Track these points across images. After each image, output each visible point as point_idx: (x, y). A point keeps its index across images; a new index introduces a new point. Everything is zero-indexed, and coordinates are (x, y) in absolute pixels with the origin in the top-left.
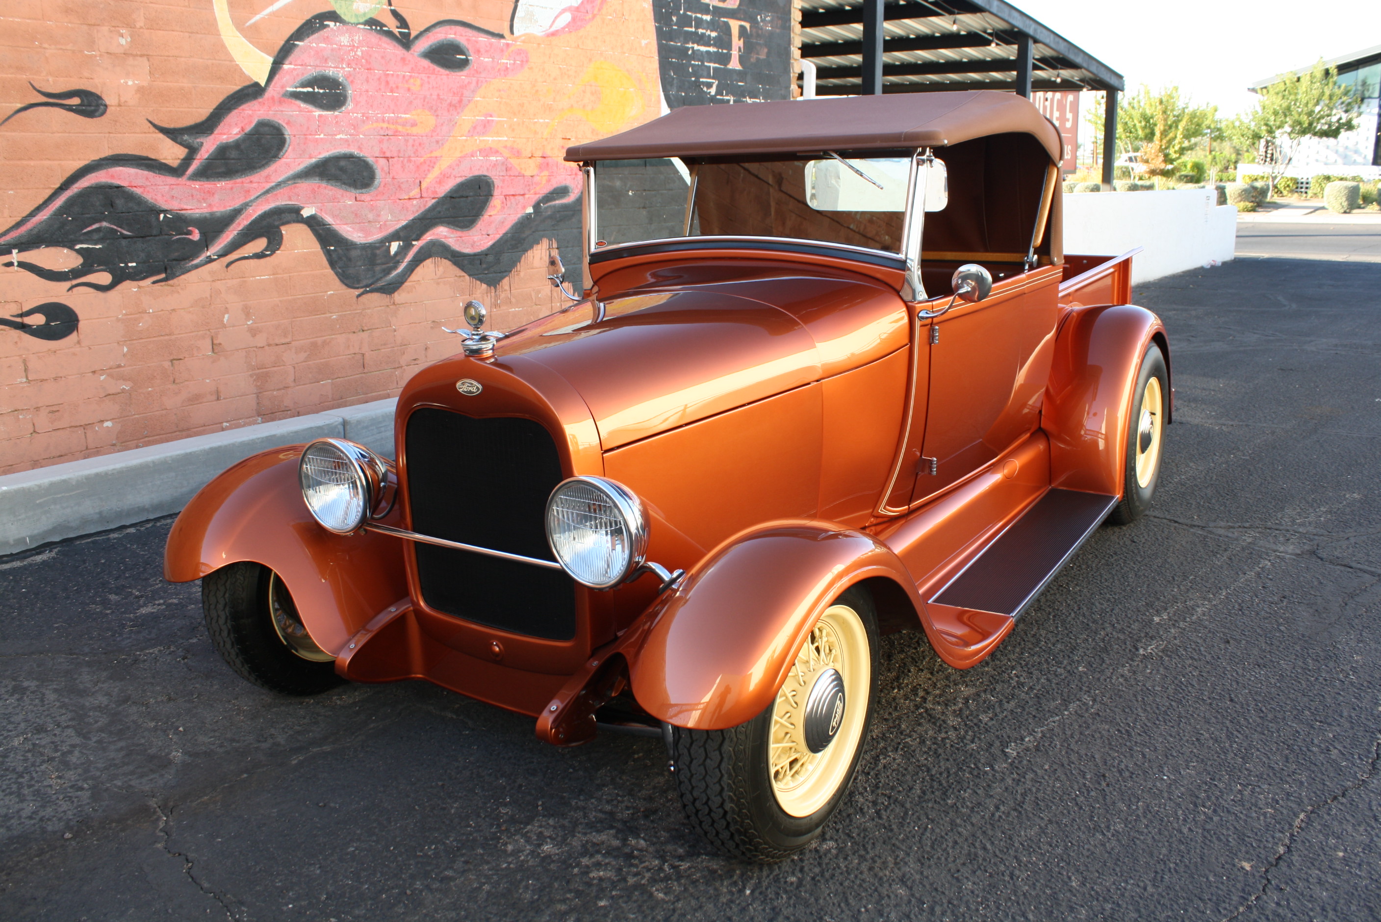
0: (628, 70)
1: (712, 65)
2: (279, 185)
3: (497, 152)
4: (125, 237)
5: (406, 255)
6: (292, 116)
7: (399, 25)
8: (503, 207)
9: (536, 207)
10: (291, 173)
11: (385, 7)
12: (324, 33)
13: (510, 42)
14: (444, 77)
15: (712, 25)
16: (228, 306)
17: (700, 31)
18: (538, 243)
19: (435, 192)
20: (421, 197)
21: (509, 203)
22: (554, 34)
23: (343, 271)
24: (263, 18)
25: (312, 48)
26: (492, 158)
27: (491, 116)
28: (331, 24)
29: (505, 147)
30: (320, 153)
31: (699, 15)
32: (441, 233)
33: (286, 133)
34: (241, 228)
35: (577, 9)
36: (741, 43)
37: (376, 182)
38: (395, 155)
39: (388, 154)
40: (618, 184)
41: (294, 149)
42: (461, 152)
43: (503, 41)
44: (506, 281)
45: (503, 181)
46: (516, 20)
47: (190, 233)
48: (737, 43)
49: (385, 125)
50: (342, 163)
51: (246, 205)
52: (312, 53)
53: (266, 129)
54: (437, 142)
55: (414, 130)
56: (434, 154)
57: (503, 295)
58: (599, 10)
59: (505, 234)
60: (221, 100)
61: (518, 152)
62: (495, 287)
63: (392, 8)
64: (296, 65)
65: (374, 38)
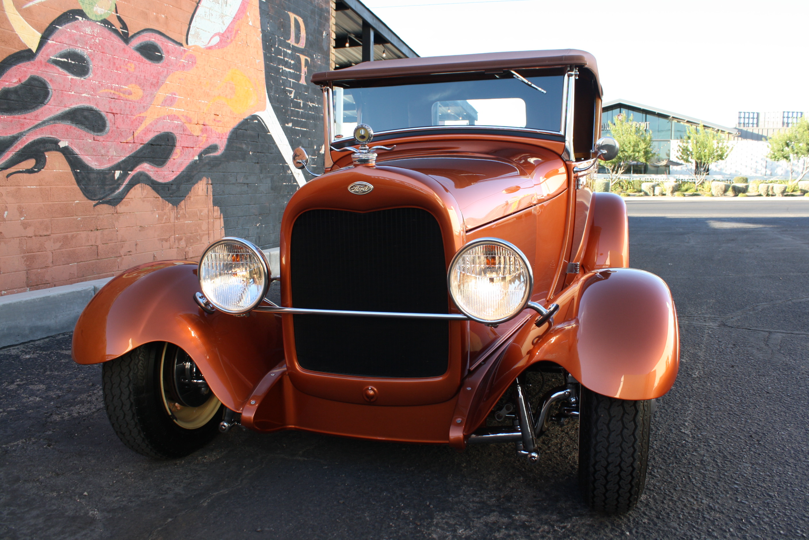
0: (249, 77)
1: (292, 80)
2: (44, 123)
3: (178, 118)
5: (124, 180)
6: (54, 76)
7: (122, 27)
8: (181, 154)
9: (200, 156)
10: (52, 116)
11: (113, 13)
12: (75, 23)
13: (186, 49)
14: (148, 65)
15: (292, 57)
16: (7, 205)
17: (286, 59)
18: (201, 180)
19: (142, 140)
20: (134, 142)
21: (185, 152)
22: (210, 48)
23: (86, 188)
24: (34, 5)
25: (67, 32)
26: (175, 122)
27: (175, 95)
28: (80, 18)
29: (183, 116)
30: (71, 105)
31: (285, 50)
32: (145, 167)
33: (49, 87)
34: (17, 150)
35: (223, 35)
36: (306, 69)
37: (107, 129)
38: (118, 112)
39: (114, 111)
40: (244, 146)
41: (54, 100)
42: (158, 115)
43: (182, 48)
44: (183, 203)
45: (182, 137)
46: (189, 36)
48: (304, 69)
49: (113, 91)
50: (86, 113)
51: (21, 135)
52: (68, 36)
53: (37, 82)
54: (144, 107)
55: (130, 97)
56: (142, 115)
57: (181, 212)
58: (234, 37)
59: (183, 172)
60: (5, 57)
61: (190, 120)
62: (177, 207)
63: (118, 15)
64: (56, 42)
65: (107, 32)
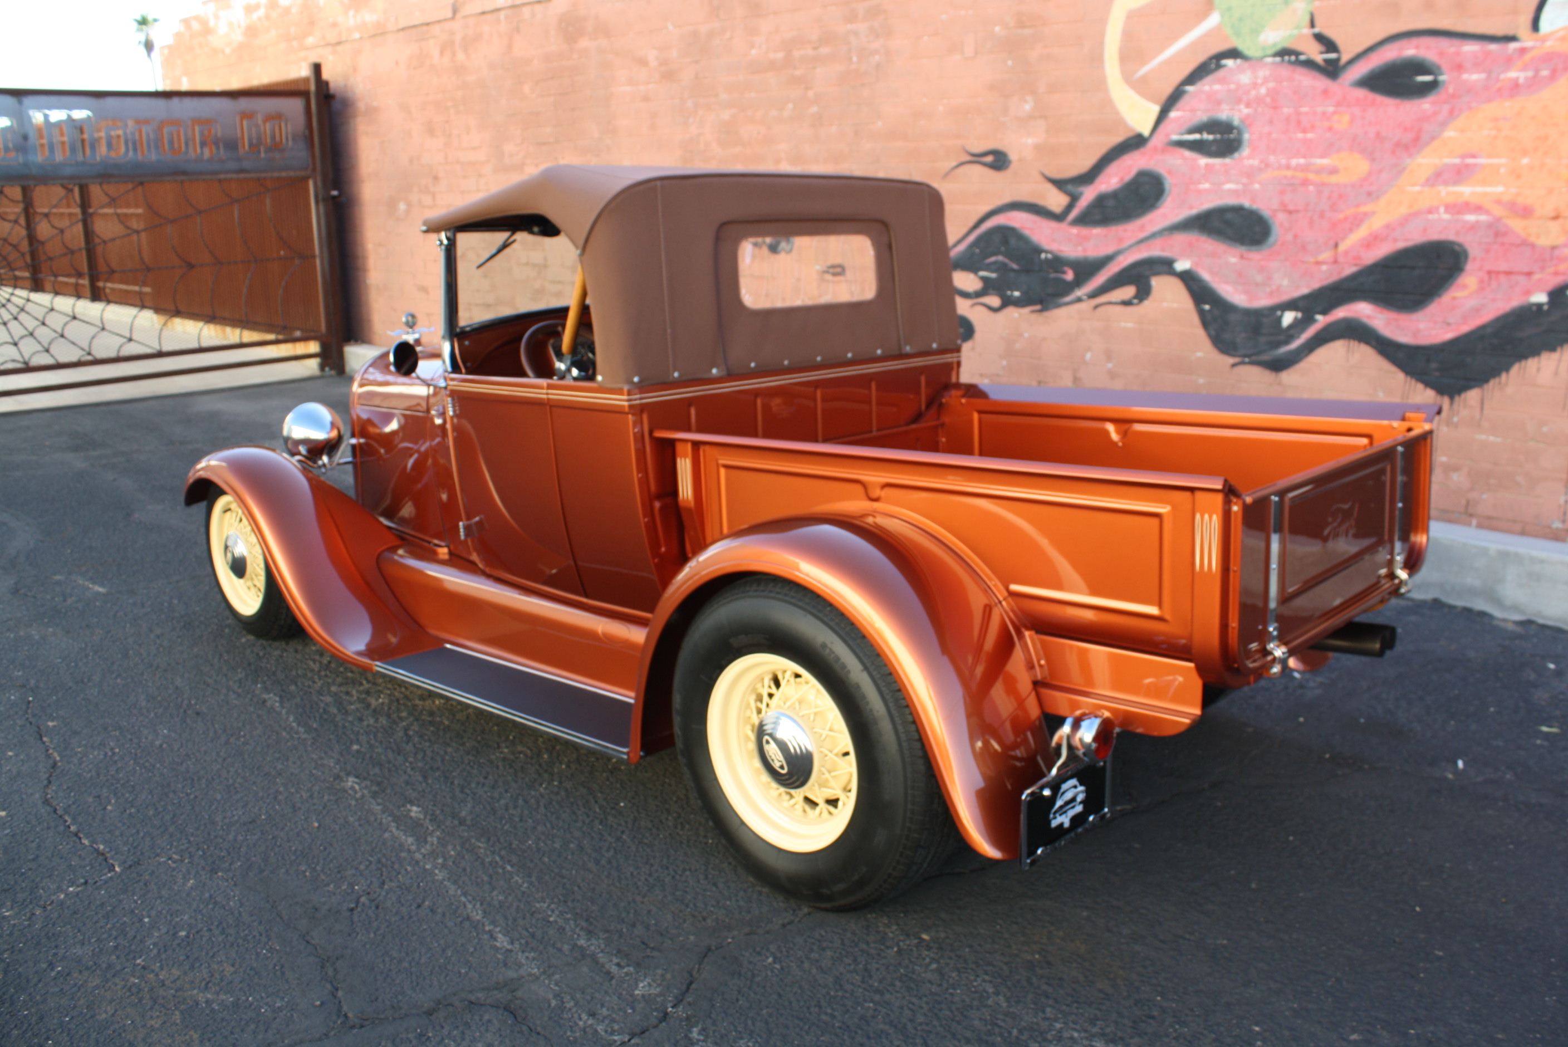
2: (1153, 236)
3: (1479, 209)
4: (1013, 270)
5: (1303, 330)
6: (1174, 165)
7: (1322, 48)
8: (1481, 289)
9: (1555, 295)
10: (1166, 224)
11: (1305, 31)
12: (1220, 73)
13: (1529, 44)
14: (1392, 109)
16: (1090, 345)
19: (1361, 258)
20: (1336, 262)
21: (1494, 285)
23: (1217, 335)
24: (1154, 68)
25: (1203, 91)
26: (1467, 218)
27: (1473, 156)
28: (1229, 63)
29: (1499, 202)
30: (1201, 204)
32: (1363, 310)
33: (1165, 183)
34: (1110, 274)
37: (1271, 240)
38: (1301, 208)
39: (1291, 207)
41: (1173, 200)
42: (1411, 207)
43: (1513, 46)
44: (1473, 395)
45: (1487, 251)
46: (1544, 14)
47: (1064, 273)
49: (1289, 173)
50: (1229, 216)
51: (1118, 253)
52: (1203, 97)
53: (1145, 179)
54: (1370, 193)
55: (1334, 179)
56: (1363, 209)
57: (1464, 413)
59: (1483, 327)
60: (1104, 152)
62: (1452, 398)
63: (1316, 30)
64: (1183, 112)
65: (1285, 71)
